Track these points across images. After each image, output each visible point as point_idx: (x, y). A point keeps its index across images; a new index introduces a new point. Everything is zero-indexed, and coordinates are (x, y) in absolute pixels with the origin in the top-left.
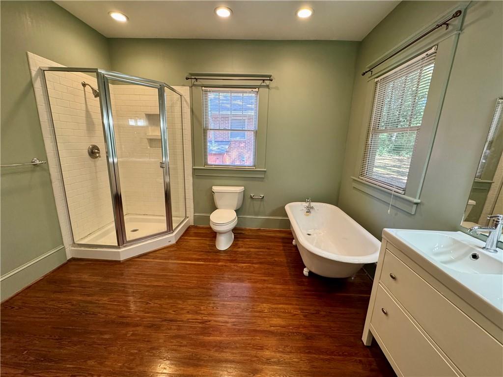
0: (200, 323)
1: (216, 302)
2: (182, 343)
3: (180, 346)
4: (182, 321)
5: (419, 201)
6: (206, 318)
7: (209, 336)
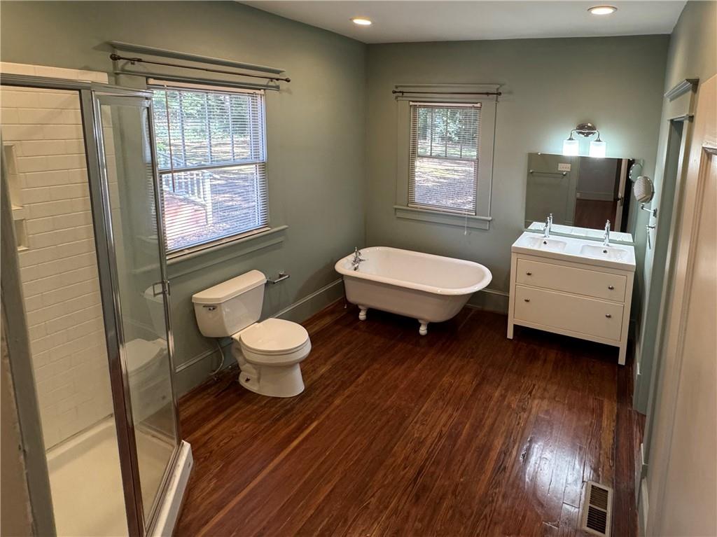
0: (439, 441)
1: (415, 420)
2: (459, 461)
3: (462, 462)
4: (427, 460)
5: (490, 218)
6: (435, 434)
7: (462, 434)
